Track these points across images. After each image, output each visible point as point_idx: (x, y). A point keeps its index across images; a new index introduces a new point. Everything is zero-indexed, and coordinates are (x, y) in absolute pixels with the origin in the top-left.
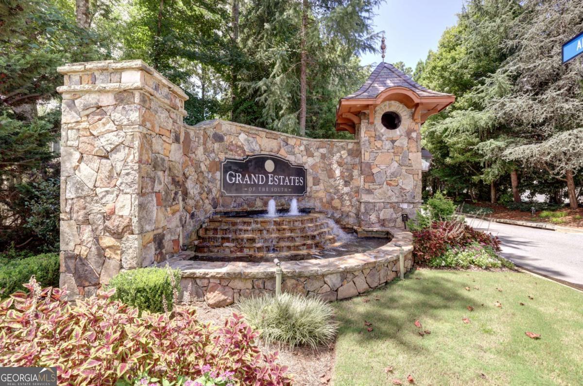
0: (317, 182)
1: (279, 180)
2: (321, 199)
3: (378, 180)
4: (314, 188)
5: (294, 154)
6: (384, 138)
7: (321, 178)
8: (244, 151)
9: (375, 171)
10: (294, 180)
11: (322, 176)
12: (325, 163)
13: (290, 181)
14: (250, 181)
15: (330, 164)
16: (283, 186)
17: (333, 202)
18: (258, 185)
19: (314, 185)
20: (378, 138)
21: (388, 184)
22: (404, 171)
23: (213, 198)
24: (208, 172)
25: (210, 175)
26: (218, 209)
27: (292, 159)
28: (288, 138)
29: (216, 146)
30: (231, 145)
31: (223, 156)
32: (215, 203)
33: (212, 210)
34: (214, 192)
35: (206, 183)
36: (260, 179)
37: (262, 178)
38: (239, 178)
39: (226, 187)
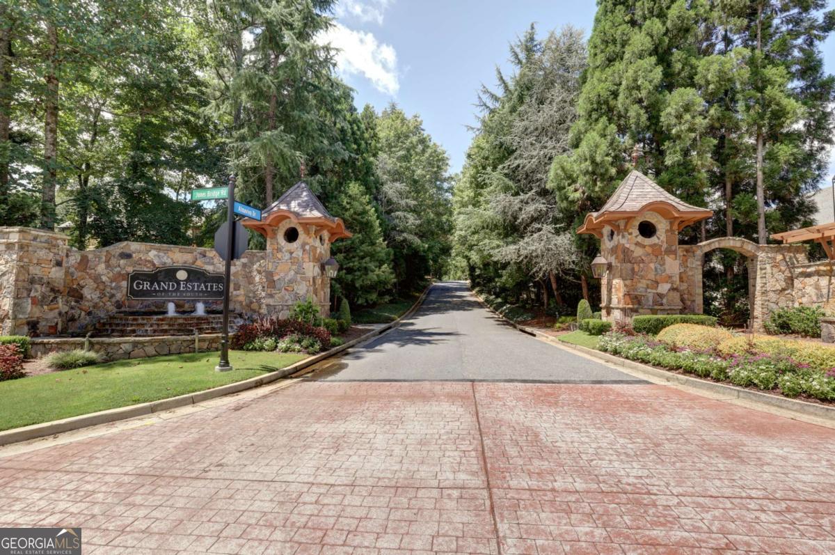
0: (237, 288)
1: (193, 286)
2: (241, 303)
3: (278, 286)
4: (235, 293)
5: (213, 264)
6: (284, 250)
7: (241, 283)
8: (154, 265)
9: (275, 278)
10: (212, 287)
11: (242, 282)
12: (245, 271)
13: (206, 287)
14: (159, 287)
15: (250, 272)
16: (198, 291)
17: (252, 305)
18: (168, 291)
19: (235, 290)
20: (279, 250)
21: (286, 289)
22: (299, 278)
23: (117, 301)
24: (111, 282)
25: (114, 284)
26: (123, 309)
27: (210, 268)
28: (205, 251)
29: (122, 262)
30: (140, 261)
31: (130, 269)
32: (119, 305)
33: (115, 310)
34: (119, 296)
35: (108, 290)
36: (171, 286)
37: (173, 285)
38: (146, 286)
39: (133, 292)
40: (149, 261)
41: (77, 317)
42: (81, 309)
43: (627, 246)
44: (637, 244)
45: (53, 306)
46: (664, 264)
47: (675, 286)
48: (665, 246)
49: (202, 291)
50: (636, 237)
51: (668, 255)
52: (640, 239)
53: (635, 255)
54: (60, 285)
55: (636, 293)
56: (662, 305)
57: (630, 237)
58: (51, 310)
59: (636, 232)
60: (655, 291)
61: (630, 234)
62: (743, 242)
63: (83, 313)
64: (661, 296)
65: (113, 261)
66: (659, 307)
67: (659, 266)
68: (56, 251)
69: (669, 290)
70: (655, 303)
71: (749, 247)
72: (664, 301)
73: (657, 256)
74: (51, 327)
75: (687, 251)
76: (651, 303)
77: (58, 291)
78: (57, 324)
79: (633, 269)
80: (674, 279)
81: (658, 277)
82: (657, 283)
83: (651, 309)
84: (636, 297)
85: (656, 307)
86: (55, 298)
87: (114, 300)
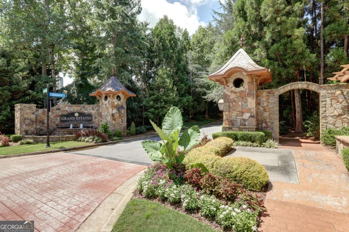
0: (95, 118)
1: (81, 118)
4: (95, 120)
5: (87, 110)
8: (68, 112)
9: (102, 115)
10: (87, 118)
11: (97, 116)
12: (98, 112)
13: (85, 118)
14: (69, 119)
16: (82, 120)
18: (72, 120)
20: (103, 104)
21: (105, 119)
22: (108, 114)
23: (57, 124)
24: (54, 118)
25: (55, 119)
26: (59, 126)
27: (86, 112)
28: (84, 106)
29: (57, 111)
30: (63, 111)
31: (60, 114)
32: (57, 125)
33: (56, 127)
34: (57, 122)
35: (53, 120)
36: (73, 118)
37: (74, 118)
38: (65, 119)
39: (62, 121)
40: (66, 110)
41: (43, 129)
42: (44, 127)
43: (227, 93)
44: (232, 92)
45: (32, 126)
46: (247, 102)
47: (253, 115)
48: (247, 91)
49: (84, 120)
50: (231, 88)
51: (249, 97)
52: (234, 88)
53: (231, 98)
54: (34, 120)
55: (231, 119)
56: (245, 125)
57: (228, 88)
58: (32, 127)
59: (231, 85)
60: (241, 118)
61: (228, 86)
62: (309, 85)
63: (45, 128)
64: (245, 120)
65: (54, 111)
66: (243, 127)
67: (244, 104)
68: (32, 110)
69: (250, 117)
70: (241, 124)
71: (313, 87)
72: (247, 123)
73: (243, 98)
74: (32, 132)
75: (269, 93)
76: (239, 124)
77: (34, 122)
78: (34, 131)
79: (229, 106)
80: (252, 110)
81: (243, 110)
82: (243, 113)
83: (239, 128)
84: (231, 121)
85: (241, 127)
86: (33, 124)
87: (55, 124)
